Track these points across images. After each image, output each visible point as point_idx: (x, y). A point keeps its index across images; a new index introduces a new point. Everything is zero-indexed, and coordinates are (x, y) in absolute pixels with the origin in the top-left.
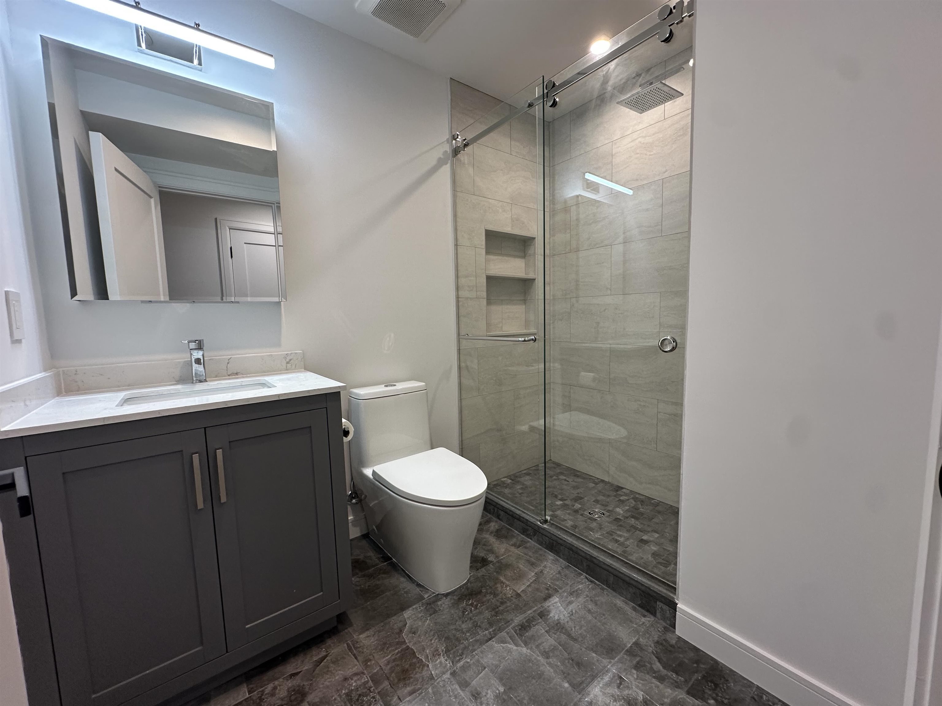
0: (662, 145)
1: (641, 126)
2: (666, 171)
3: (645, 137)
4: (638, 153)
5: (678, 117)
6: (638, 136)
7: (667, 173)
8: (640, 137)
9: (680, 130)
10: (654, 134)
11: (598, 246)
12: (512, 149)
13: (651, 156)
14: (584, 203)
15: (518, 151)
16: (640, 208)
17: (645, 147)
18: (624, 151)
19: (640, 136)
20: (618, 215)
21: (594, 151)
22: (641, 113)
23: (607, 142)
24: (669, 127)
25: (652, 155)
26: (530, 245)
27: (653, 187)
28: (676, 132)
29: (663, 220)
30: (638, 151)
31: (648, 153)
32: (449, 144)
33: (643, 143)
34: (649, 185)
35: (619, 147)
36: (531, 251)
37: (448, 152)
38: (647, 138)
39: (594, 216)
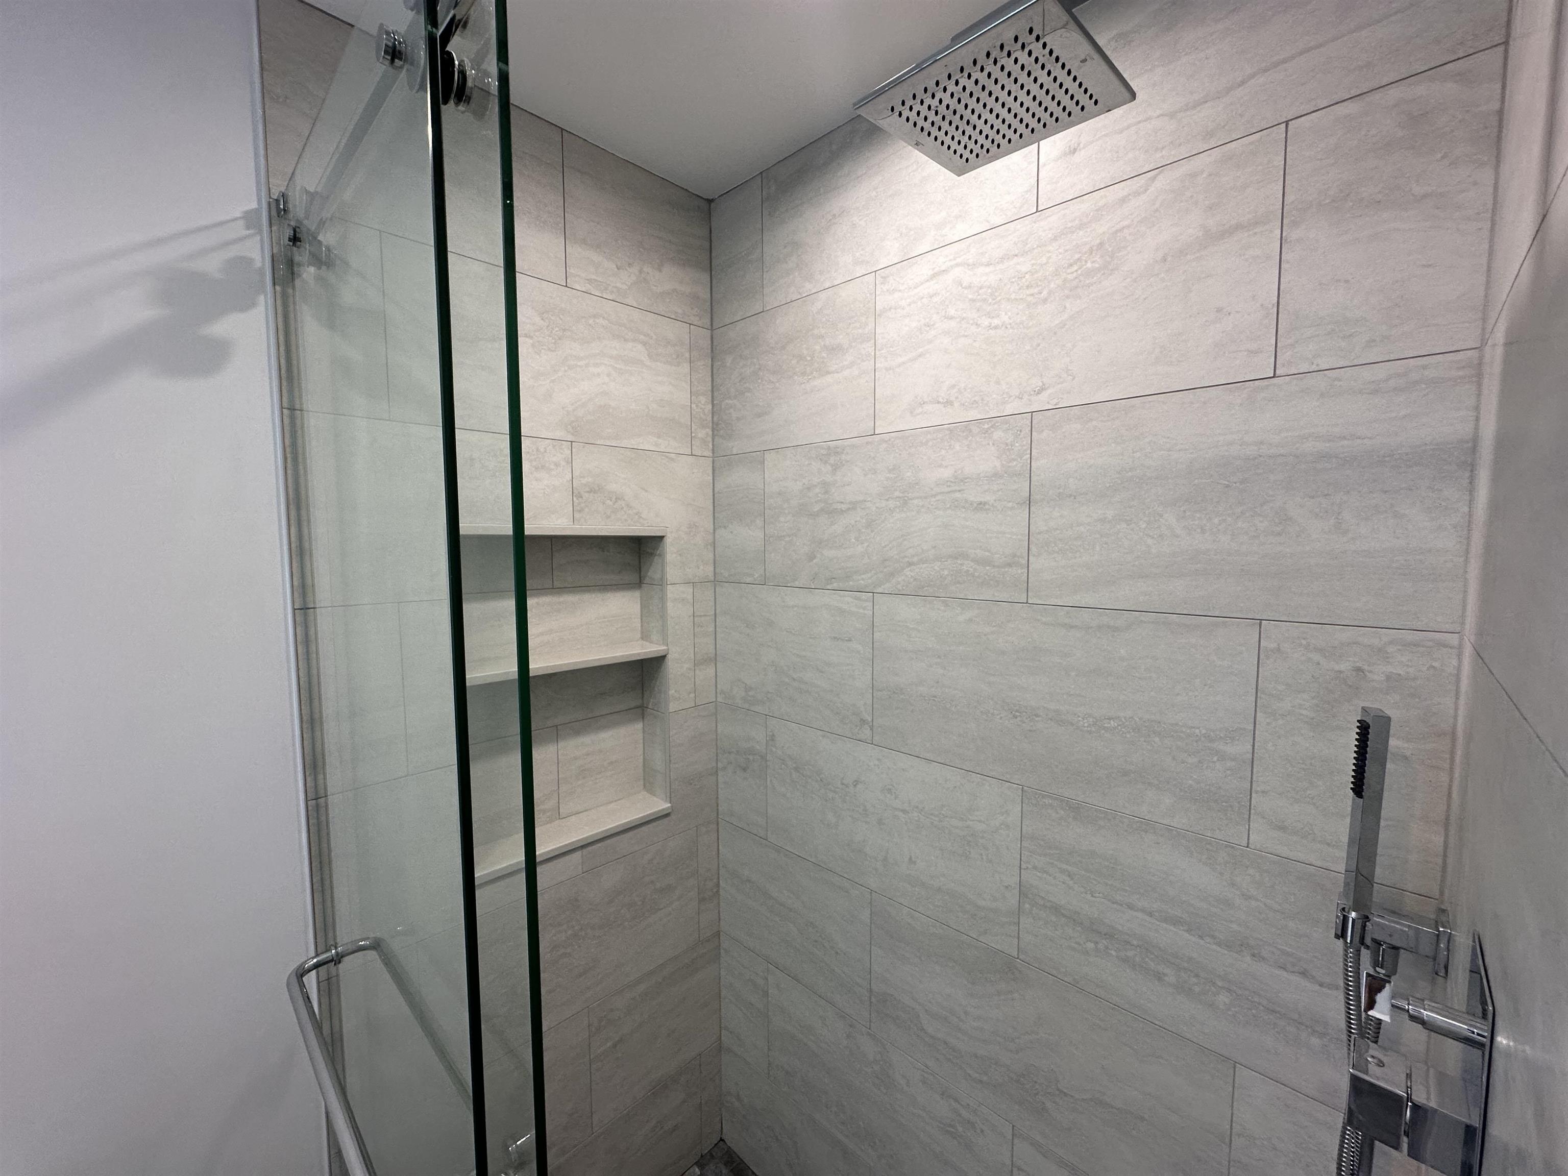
0: (1029, 299)
1: (962, 229)
2: (1042, 389)
3: (973, 266)
4: (952, 318)
5: (1085, 206)
6: (954, 262)
7: (1044, 396)
8: (957, 265)
9: (1091, 251)
10: (1002, 259)
11: (835, 585)
12: (571, 271)
13: (992, 332)
14: (799, 449)
15: (593, 277)
16: (958, 495)
17: (973, 300)
18: (909, 305)
19: (959, 260)
20: (891, 504)
21: (823, 296)
22: (960, 172)
23: (860, 271)
24: (1055, 239)
25: (996, 328)
26: (652, 554)
27: (998, 434)
28: (1077, 256)
29: (1033, 549)
30: (952, 312)
31: (986, 322)
32: (260, 232)
33: (969, 287)
34: (986, 426)
35: (894, 290)
36: (653, 573)
37: (250, 261)
38: (981, 270)
39: (826, 492)
